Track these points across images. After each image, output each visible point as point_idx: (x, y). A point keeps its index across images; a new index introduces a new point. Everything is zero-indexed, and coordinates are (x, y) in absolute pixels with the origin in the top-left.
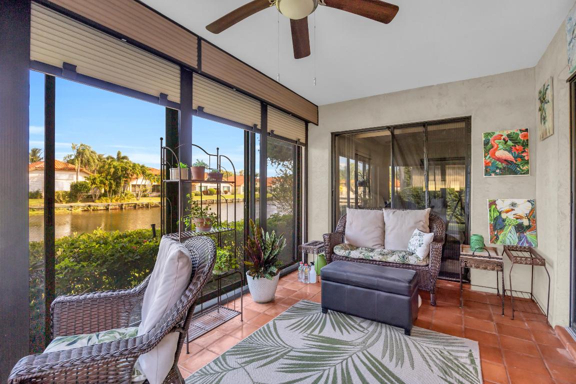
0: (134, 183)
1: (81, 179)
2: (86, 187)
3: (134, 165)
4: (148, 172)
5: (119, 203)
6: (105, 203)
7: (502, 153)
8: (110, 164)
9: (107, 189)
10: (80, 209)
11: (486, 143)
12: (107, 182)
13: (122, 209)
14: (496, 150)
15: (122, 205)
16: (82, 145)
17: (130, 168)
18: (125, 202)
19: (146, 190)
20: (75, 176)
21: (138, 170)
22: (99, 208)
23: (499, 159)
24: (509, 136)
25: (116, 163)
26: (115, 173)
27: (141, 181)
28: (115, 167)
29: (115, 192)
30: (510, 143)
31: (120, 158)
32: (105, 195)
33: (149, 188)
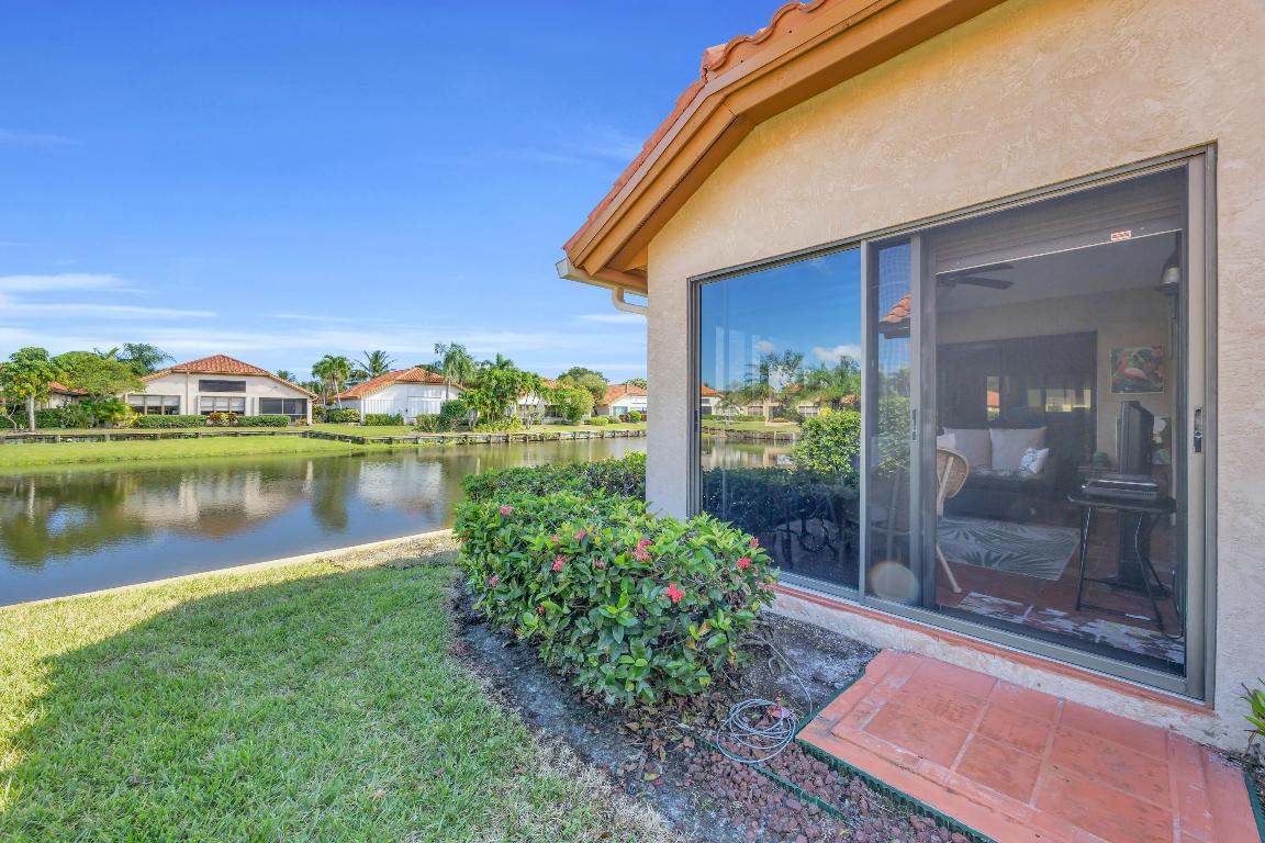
0: (522, 401)
1: (453, 397)
2: (462, 409)
3: (525, 374)
4: (544, 385)
5: (503, 433)
6: (486, 434)
7: (1132, 370)
8: (490, 374)
9: (488, 411)
10: (454, 442)
11: (1114, 359)
12: (489, 402)
13: (507, 441)
14: (1126, 367)
15: (508, 436)
16: (453, 345)
17: (520, 380)
18: (510, 431)
19: (537, 414)
20: (444, 393)
21: (530, 382)
22: (478, 441)
23: (1128, 376)
24: (1140, 352)
25: (497, 372)
26: (498, 387)
27: (530, 399)
28: (496, 378)
29: (497, 417)
30: (1141, 359)
31: (503, 365)
32: (483, 421)
33: (542, 410)
